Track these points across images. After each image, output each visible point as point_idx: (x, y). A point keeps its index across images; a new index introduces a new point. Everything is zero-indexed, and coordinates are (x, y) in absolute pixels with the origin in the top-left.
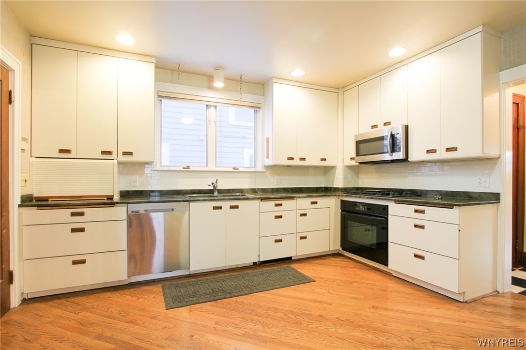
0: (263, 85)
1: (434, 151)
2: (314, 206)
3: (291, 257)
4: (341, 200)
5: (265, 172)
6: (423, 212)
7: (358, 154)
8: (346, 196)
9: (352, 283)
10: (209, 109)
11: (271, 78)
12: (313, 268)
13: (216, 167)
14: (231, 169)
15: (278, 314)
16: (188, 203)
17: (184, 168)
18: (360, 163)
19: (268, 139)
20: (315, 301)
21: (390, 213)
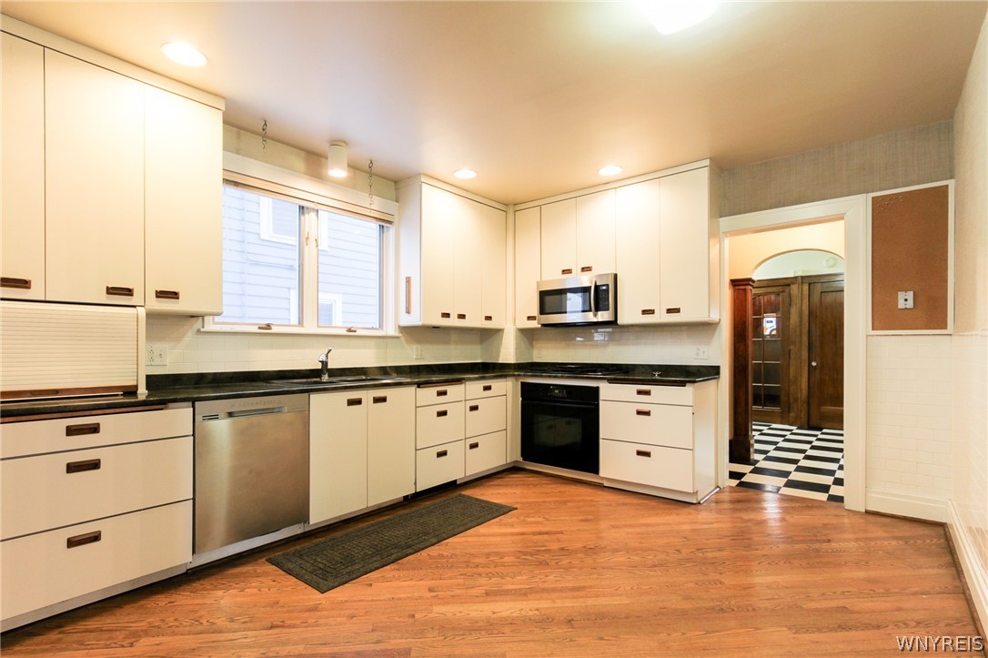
0: (396, 182)
1: (651, 312)
2: (488, 393)
3: (456, 481)
4: (522, 383)
5: (398, 337)
6: (647, 393)
7: (542, 311)
8: (532, 376)
9: (565, 502)
10: (306, 215)
11: (420, 174)
12: (498, 491)
13: (318, 327)
14: (344, 332)
15: (506, 559)
16: (307, 394)
17: (260, 328)
18: (544, 325)
19: (408, 280)
20: (540, 533)
21: (601, 397)
